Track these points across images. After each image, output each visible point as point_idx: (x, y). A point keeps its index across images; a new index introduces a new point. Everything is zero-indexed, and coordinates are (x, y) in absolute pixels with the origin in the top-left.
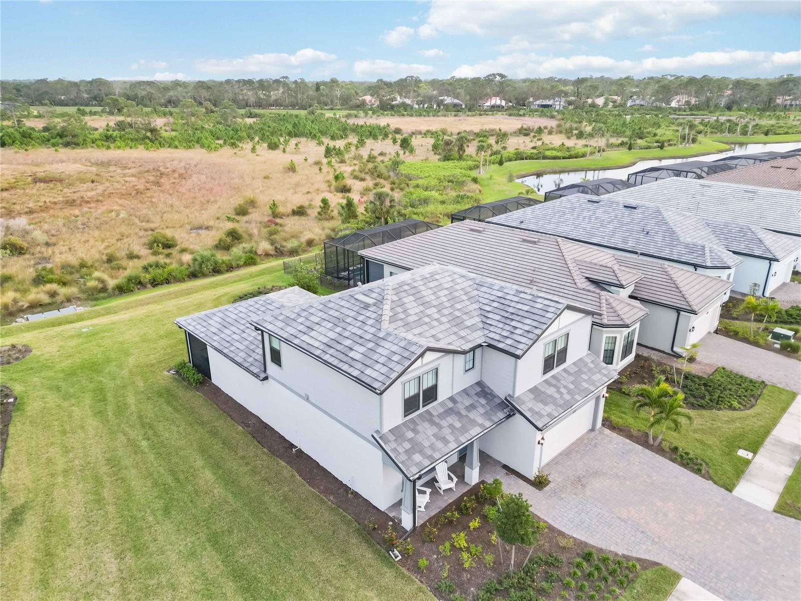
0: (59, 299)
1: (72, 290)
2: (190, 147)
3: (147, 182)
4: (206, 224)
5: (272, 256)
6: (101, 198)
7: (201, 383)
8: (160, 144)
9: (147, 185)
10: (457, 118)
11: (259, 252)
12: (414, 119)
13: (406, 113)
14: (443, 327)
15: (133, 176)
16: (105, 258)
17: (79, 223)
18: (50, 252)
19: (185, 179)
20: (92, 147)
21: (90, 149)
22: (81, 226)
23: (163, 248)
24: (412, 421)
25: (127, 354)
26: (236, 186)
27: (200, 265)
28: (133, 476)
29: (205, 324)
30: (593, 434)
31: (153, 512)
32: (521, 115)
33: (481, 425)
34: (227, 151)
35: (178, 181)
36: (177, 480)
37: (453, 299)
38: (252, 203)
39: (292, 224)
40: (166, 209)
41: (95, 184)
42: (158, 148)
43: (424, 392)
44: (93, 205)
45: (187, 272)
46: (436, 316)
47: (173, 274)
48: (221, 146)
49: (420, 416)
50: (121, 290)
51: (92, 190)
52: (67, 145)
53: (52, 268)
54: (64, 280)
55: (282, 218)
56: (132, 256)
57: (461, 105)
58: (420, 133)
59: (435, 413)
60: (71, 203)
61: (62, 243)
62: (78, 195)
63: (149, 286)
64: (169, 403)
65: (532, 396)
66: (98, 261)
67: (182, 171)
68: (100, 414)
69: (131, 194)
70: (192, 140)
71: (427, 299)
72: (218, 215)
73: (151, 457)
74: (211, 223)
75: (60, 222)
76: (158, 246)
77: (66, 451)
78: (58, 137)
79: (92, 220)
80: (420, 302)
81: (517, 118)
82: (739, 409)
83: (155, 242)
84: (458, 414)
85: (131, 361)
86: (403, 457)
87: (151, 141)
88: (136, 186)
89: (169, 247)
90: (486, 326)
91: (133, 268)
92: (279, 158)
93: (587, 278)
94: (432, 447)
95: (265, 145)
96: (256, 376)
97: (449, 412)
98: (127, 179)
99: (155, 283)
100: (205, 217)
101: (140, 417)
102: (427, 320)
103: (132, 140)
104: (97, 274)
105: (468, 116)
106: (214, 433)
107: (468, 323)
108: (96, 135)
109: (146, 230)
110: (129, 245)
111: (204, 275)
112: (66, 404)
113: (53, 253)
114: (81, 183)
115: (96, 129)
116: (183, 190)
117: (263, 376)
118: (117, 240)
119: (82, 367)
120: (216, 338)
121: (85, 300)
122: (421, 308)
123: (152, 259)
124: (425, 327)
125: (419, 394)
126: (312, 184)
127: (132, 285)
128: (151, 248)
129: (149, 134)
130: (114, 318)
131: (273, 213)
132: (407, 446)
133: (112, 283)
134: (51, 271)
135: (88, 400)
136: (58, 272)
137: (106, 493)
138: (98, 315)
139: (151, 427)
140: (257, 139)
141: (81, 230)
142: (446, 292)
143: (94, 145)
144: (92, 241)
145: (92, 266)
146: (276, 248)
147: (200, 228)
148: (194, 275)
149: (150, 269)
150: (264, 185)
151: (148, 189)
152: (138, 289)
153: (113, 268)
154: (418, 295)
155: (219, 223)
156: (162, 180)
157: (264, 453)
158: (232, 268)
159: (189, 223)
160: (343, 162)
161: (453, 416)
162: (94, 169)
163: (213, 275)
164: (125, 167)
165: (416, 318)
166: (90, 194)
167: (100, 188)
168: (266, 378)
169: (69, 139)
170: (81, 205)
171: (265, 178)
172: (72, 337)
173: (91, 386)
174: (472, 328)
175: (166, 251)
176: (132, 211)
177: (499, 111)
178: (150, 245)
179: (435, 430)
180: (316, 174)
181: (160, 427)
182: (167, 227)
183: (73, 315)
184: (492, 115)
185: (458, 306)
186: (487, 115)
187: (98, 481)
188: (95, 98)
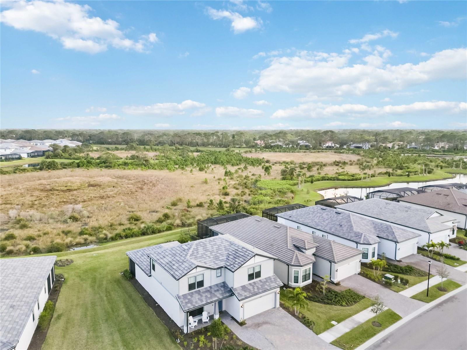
0: (88, 241)
1: (93, 238)
2: (162, 169)
3: (137, 188)
4: (157, 210)
5: (180, 226)
6: (115, 195)
7: (131, 278)
8: (148, 167)
9: (137, 189)
10: (304, 154)
11: (175, 224)
12: (281, 154)
13: (278, 150)
14: (210, 259)
15: (132, 184)
16: (110, 224)
17: (103, 207)
18: (89, 221)
19: (155, 186)
20: (118, 168)
21: (116, 170)
22: (103, 209)
23: (134, 221)
24: (192, 293)
25: (108, 265)
26: (177, 191)
27: (147, 229)
28: (98, 308)
29: (135, 254)
30: (274, 309)
31: (102, 320)
32: (341, 153)
33: (218, 297)
34: (179, 171)
35: (151, 187)
36: (113, 311)
37: (218, 249)
38: (180, 200)
39: (195, 211)
40: (142, 202)
41: (114, 188)
42: (147, 170)
43: (197, 282)
44: (111, 199)
45: (141, 233)
46: (209, 255)
47: (135, 233)
48: (177, 169)
49: (195, 292)
50: (113, 239)
51: (112, 191)
52: (106, 167)
53: (87, 228)
54: (91, 234)
55: (192, 208)
56: (120, 224)
57: (310, 146)
58: (279, 163)
59: (201, 291)
60: (102, 198)
61: (94, 217)
62: (106, 193)
63: (124, 238)
64: (118, 285)
65: (241, 288)
66: (107, 226)
67: (154, 182)
68: (92, 287)
69: (128, 194)
70: (164, 166)
71: (208, 249)
72: (163, 206)
73: (106, 303)
74: (159, 210)
75: (95, 207)
76: (132, 220)
77: (78, 298)
78: (103, 163)
79: (109, 206)
80: (205, 249)
81: (339, 154)
82: (345, 306)
83: (132, 218)
84: (211, 293)
85: (108, 268)
86: (184, 304)
87: (145, 166)
88: (132, 189)
89: (138, 221)
90: (227, 260)
91: (119, 230)
92: (202, 176)
93: (294, 245)
94: (196, 302)
95: (198, 168)
96: (147, 275)
97: (207, 291)
98: (129, 186)
99: (127, 237)
100: (157, 206)
101: (106, 289)
102: (205, 256)
103: (136, 165)
104: (104, 232)
105: (311, 152)
106: (130, 297)
107: (221, 259)
108: (121, 161)
109: (130, 212)
110: (121, 219)
111: (148, 234)
112: (82, 282)
113: (90, 221)
114: (108, 187)
115: (122, 158)
116: (152, 192)
117: (149, 275)
118: (117, 216)
119: (90, 270)
120: (138, 260)
121: (98, 243)
122: (204, 252)
123: (128, 226)
124: (203, 259)
125: (195, 283)
126: (212, 191)
127: (117, 237)
128: (129, 221)
129: (144, 162)
130: (107, 251)
131: (188, 205)
132: (187, 301)
133: (110, 236)
134: (87, 230)
135: (89, 281)
136: (90, 230)
137: (88, 313)
138: (101, 249)
139: (109, 293)
140: (195, 165)
141: (103, 211)
142: (217, 246)
143: (118, 167)
144: (106, 216)
145: (103, 228)
146: (183, 223)
147: (154, 212)
148: (144, 234)
149: (126, 230)
150: (190, 190)
151: (137, 191)
152: (120, 239)
153: (112, 229)
154: (205, 247)
155: (162, 210)
156: (144, 187)
157: (146, 305)
158: (161, 231)
159: (149, 209)
160: (232, 179)
161: (209, 293)
162: (115, 180)
163: (152, 234)
164: (130, 179)
165: (201, 255)
166: (111, 193)
167: (116, 190)
168: (150, 276)
169: (107, 164)
170: (106, 199)
171: (191, 187)
172: (89, 257)
173: (92, 276)
174: (222, 261)
175: (135, 222)
176: (127, 202)
177: (330, 150)
178: (129, 220)
179: (199, 297)
180: (217, 185)
181: (112, 293)
182: (140, 211)
183: (92, 249)
184: (326, 152)
185: (219, 252)
186: (323, 152)
187: (87, 309)
188: (124, 141)
